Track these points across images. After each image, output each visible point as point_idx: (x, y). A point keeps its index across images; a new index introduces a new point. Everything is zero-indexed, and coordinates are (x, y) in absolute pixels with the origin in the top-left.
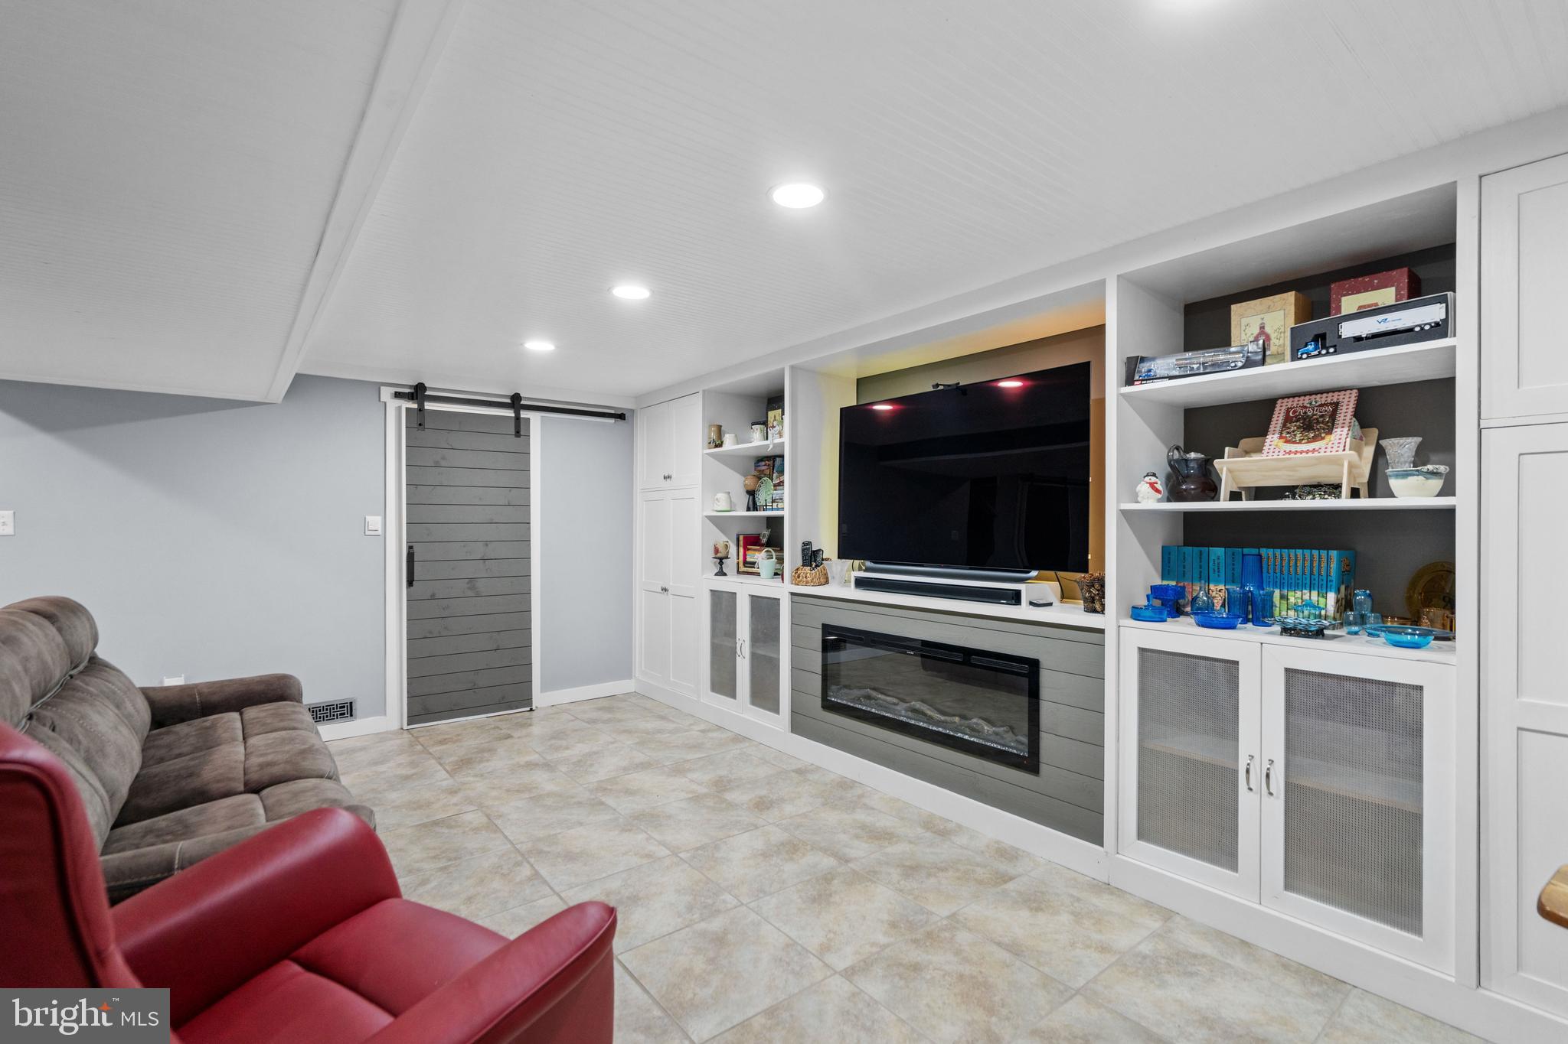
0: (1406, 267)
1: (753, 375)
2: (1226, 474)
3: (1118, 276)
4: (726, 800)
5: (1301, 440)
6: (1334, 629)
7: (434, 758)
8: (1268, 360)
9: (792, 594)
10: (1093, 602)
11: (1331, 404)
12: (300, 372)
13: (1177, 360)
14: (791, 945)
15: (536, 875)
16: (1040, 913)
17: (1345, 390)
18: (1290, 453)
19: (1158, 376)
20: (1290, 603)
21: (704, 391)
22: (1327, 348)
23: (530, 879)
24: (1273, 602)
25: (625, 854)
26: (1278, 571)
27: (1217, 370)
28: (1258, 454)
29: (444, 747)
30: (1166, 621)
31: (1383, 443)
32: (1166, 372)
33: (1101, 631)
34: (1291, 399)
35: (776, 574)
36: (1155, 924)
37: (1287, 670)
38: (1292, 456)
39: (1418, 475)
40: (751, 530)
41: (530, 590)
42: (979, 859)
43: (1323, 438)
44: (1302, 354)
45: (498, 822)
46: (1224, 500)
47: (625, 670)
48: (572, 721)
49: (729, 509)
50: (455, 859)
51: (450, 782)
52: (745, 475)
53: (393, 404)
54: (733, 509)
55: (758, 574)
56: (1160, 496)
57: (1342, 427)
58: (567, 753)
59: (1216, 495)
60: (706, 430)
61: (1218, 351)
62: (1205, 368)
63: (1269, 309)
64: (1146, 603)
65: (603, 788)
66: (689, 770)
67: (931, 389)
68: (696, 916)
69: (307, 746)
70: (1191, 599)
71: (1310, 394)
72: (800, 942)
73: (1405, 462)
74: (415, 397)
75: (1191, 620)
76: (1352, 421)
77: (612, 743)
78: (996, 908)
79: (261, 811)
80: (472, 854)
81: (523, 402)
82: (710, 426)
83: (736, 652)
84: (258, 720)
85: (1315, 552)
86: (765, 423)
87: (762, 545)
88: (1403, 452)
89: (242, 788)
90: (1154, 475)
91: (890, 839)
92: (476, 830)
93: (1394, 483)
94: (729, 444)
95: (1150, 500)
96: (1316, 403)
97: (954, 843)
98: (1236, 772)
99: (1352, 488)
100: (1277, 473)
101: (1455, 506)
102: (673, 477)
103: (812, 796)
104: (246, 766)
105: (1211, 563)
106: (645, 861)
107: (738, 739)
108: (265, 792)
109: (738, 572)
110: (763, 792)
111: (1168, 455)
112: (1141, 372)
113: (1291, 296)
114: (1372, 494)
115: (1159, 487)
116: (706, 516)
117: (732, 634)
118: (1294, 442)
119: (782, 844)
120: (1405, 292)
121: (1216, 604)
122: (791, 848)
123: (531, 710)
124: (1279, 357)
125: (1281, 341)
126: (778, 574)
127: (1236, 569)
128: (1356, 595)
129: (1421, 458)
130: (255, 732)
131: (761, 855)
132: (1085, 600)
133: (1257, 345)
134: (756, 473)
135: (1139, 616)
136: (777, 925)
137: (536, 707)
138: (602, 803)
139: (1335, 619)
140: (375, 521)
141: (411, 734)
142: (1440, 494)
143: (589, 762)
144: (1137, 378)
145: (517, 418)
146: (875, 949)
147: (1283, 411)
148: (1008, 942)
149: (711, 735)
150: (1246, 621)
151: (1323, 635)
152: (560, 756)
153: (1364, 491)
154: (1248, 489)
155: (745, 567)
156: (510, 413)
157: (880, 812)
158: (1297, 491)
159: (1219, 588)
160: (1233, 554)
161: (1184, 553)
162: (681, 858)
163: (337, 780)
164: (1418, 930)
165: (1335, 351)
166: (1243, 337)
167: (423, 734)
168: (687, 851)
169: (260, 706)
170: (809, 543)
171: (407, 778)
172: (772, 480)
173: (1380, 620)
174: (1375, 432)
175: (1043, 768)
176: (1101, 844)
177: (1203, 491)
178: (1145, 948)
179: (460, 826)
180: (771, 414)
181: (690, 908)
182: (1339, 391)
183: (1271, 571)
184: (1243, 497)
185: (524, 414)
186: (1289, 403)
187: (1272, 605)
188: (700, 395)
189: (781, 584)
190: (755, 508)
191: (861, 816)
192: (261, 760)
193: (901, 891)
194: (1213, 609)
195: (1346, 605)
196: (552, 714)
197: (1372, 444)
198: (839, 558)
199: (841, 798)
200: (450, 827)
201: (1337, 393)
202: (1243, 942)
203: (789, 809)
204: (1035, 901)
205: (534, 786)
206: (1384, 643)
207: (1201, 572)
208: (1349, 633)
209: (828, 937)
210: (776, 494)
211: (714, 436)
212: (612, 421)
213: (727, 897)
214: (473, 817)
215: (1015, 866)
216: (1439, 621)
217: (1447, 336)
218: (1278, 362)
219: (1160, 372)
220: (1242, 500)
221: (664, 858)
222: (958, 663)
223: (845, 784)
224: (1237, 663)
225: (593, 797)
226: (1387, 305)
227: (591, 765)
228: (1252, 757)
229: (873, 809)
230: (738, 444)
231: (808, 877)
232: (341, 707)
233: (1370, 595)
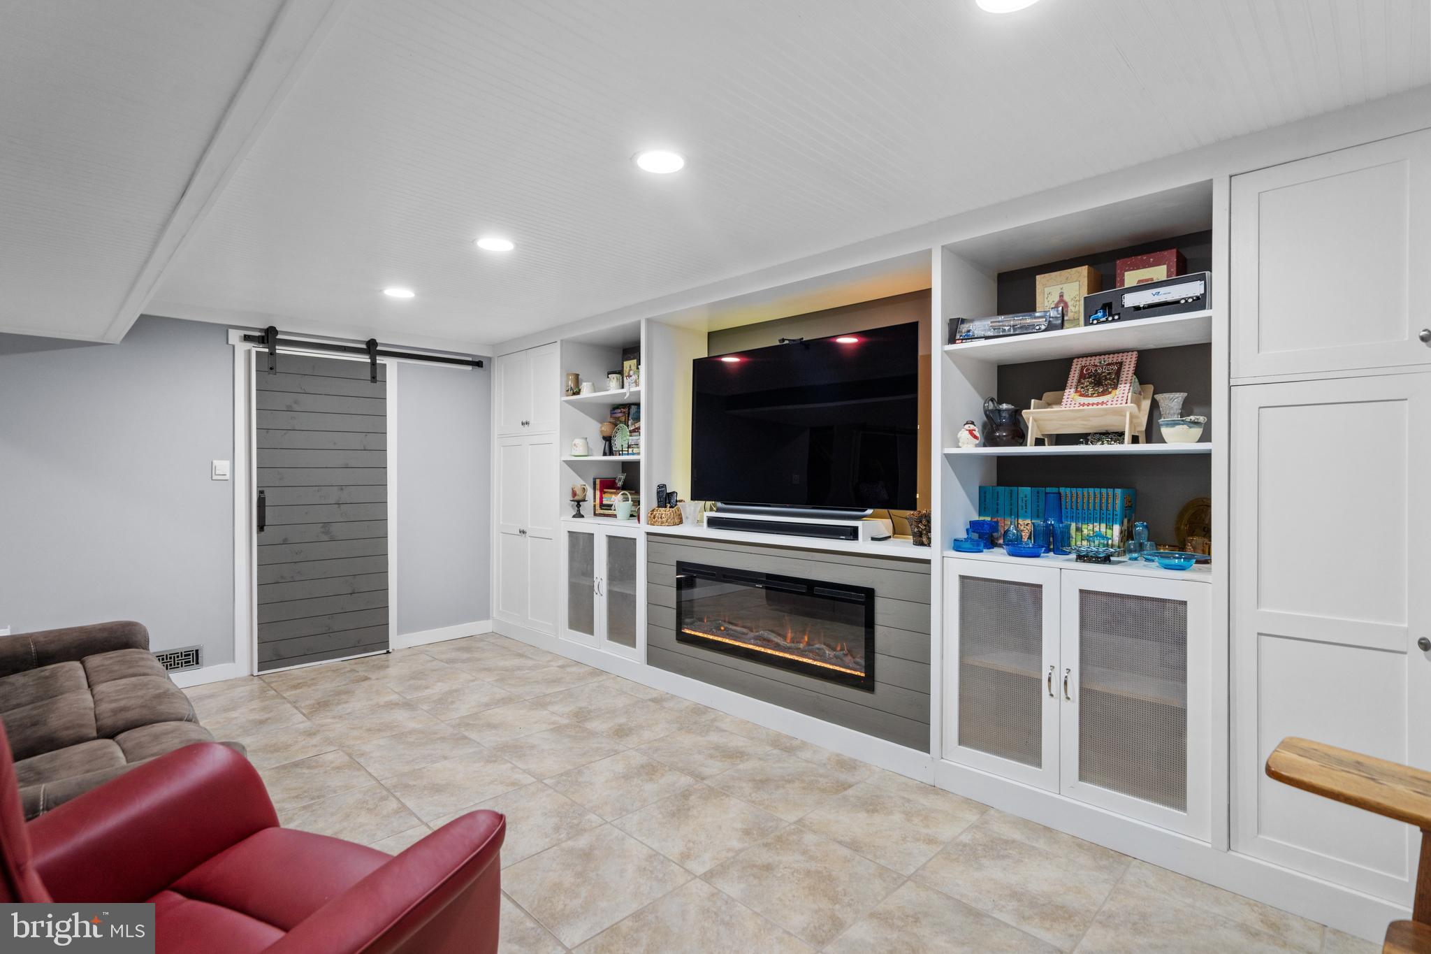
0: (1174, 248)
1: (610, 327)
2: (1032, 423)
3: (943, 247)
4: (587, 729)
5: (1092, 394)
6: (1118, 556)
7: (290, 702)
8: (1066, 324)
9: (648, 534)
10: (921, 536)
11: (1116, 363)
12: (145, 313)
13: (992, 322)
14: (653, 856)
15: (403, 807)
16: (876, 814)
17: (1128, 352)
18: (1084, 405)
19: (976, 336)
20: (1085, 533)
21: (562, 341)
22: (1113, 316)
23: (396, 812)
24: (1070, 534)
25: (491, 783)
26: (1074, 507)
27: (1025, 332)
28: (1058, 406)
29: (298, 691)
30: (982, 552)
31: (1158, 397)
32: (983, 333)
33: (928, 562)
34: (1085, 359)
35: (632, 516)
36: (972, 817)
37: (1081, 591)
38: (1086, 407)
39: (1183, 424)
40: (607, 474)
41: (387, 534)
42: (822, 771)
43: (1110, 393)
44: (1093, 320)
45: (362, 760)
46: (1031, 445)
47: (483, 612)
48: (431, 661)
49: (586, 454)
50: (319, 797)
51: (308, 724)
52: (602, 422)
53: (242, 348)
54: (590, 454)
55: (615, 516)
56: (977, 442)
57: (1126, 383)
58: (427, 692)
59: (1024, 441)
60: (564, 379)
61: (1024, 316)
62: (1015, 330)
63: (1067, 281)
64: (966, 536)
65: (465, 723)
66: (550, 703)
67: (778, 344)
68: (563, 836)
69: (161, 691)
70: (1003, 533)
71: (1100, 354)
72: (662, 853)
73: (1174, 414)
74: (266, 341)
75: (1003, 551)
76: (1133, 378)
77: (473, 681)
78: (837, 812)
79: (121, 754)
80: (335, 792)
81: (379, 348)
82: (568, 375)
83: (593, 590)
84: (104, 667)
85: (1104, 491)
86: (621, 372)
87: (618, 488)
88: (1172, 405)
89: (95, 734)
90: (973, 423)
91: (741, 757)
92: (338, 769)
93: (1165, 431)
94: (586, 392)
95: (969, 445)
96: (1104, 362)
97: (799, 758)
98: (1040, 681)
99: (1133, 436)
100: (1074, 422)
101: (1211, 450)
102: (532, 422)
103: (668, 722)
104: (97, 712)
105: (1020, 500)
106: (510, 789)
107: (597, 672)
108: (121, 737)
109: (595, 514)
110: (622, 720)
111: (984, 406)
112: (962, 332)
113: (1084, 270)
114: (1149, 440)
115: (977, 433)
116: (564, 461)
117: (589, 573)
118: (1087, 396)
119: (642, 766)
120: (1174, 270)
121: (1024, 537)
122: (650, 770)
123: (388, 652)
124: (1075, 322)
125: (1076, 308)
126: (634, 515)
127: (1040, 507)
128: (1136, 526)
129: (1186, 409)
130: (102, 679)
131: (623, 777)
132: (914, 535)
133: (1057, 311)
134: (612, 420)
135: (960, 547)
136: (640, 839)
137: (393, 650)
138: (465, 738)
139: (1119, 547)
140: (223, 466)
141: (262, 680)
142: (1200, 440)
143: (450, 700)
144: (958, 337)
145: (374, 364)
146: (731, 854)
147: (1078, 368)
148: (848, 840)
149: (569, 669)
150: (1048, 550)
151: (1110, 561)
152: (420, 695)
153: (1142, 438)
154: (1050, 436)
155: (602, 509)
156: (366, 359)
157: (732, 733)
158: (1089, 438)
159: (1026, 522)
160: (1038, 493)
161: (998, 493)
162: (546, 785)
163: (196, 722)
164: (1182, 806)
165: (1119, 318)
166: (1046, 304)
167: (274, 680)
168: (551, 778)
169: (103, 654)
170: (664, 486)
171: (262, 722)
172: (628, 426)
173: (1154, 548)
174: (1151, 388)
175: (878, 686)
176: (928, 751)
177: (1013, 438)
178: (966, 838)
179: (321, 766)
180: (627, 364)
181: (557, 829)
182: (1123, 353)
183: (1069, 507)
184: (1046, 443)
185: (380, 360)
186: (1083, 362)
187: (1069, 537)
188: (558, 344)
189: (637, 525)
190: (611, 453)
191: (714, 738)
192: (114, 705)
193: (753, 802)
194: (1021, 541)
195: (1128, 535)
196: (409, 656)
197: (1148, 398)
198: (692, 499)
199: (695, 723)
200: (309, 767)
201: (1121, 354)
202: (1046, 828)
203: (647, 735)
204: (872, 804)
205: (395, 724)
206: (1157, 566)
207: (1011, 509)
208: (1130, 559)
209: (688, 846)
210: (632, 440)
211: (571, 384)
212: (469, 368)
213: (593, 817)
214: (334, 757)
215: (854, 775)
216: (1200, 547)
217: (1205, 309)
218: (1074, 327)
219: (978, 333)
220: (1044, 445)
221: (530, 784)
222: (802, 594)
223: (699, 710)
224: (1040, 586)
225: (455, 732)
226: (1160, 280)
227: (453, 702)
228: (1053, 667)
229: (726, 731)
230: (595, 391)
231: (667, 795)
232: (185, 656)
233: (1146, 527)
